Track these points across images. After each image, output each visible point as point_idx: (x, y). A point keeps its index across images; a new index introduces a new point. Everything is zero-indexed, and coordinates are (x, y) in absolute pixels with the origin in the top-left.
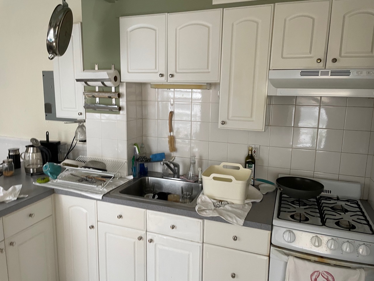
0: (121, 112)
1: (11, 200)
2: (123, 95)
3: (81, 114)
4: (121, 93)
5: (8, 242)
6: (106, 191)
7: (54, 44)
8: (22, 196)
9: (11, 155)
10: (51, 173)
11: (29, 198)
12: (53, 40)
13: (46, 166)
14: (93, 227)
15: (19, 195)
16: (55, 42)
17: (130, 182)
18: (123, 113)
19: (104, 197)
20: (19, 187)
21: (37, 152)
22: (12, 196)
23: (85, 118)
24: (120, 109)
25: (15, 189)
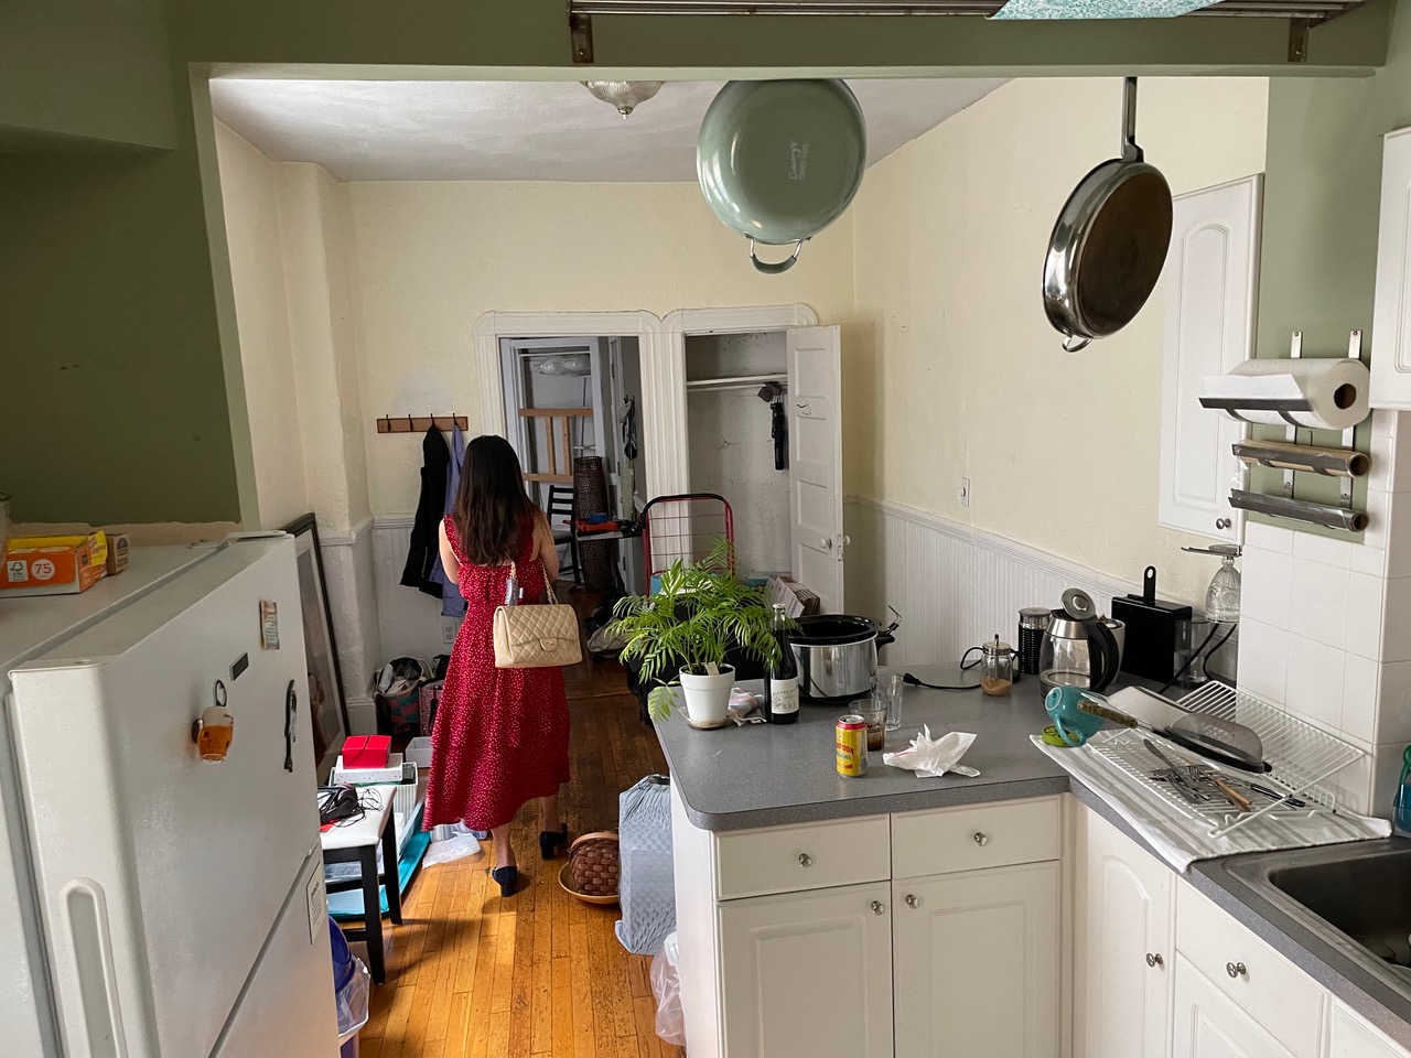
0: (1368, 534)
1: (928, 772)
2: (1384, 464)
3: (1228, 524)
4: (1377, 456)
5: (900, 891)
6: (1225, 846)
7: (1067, 303)
8: (963, 770)
9: (1026, 630)
10: (1063, 721)
11: (981, 782)
12: (1063, 289)
13: (1054, 695)
14: (1158, 960)
15: (960, 763)
16: (1070, 294)
17: (1376, 843)
18: (1377, 540)
19: (1192, 868)
20: (966, 739)
21: (1079, 637)
22: (933, 764)
23: (1239, 543)
24: (1360, 522)
25: (956, 741)
